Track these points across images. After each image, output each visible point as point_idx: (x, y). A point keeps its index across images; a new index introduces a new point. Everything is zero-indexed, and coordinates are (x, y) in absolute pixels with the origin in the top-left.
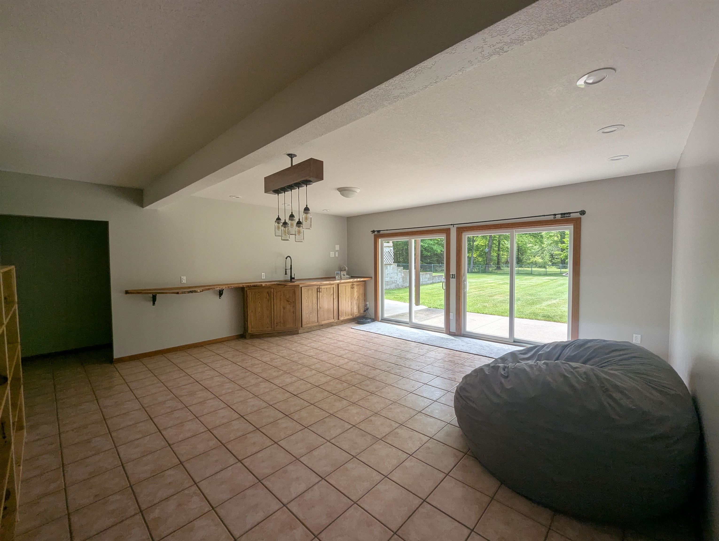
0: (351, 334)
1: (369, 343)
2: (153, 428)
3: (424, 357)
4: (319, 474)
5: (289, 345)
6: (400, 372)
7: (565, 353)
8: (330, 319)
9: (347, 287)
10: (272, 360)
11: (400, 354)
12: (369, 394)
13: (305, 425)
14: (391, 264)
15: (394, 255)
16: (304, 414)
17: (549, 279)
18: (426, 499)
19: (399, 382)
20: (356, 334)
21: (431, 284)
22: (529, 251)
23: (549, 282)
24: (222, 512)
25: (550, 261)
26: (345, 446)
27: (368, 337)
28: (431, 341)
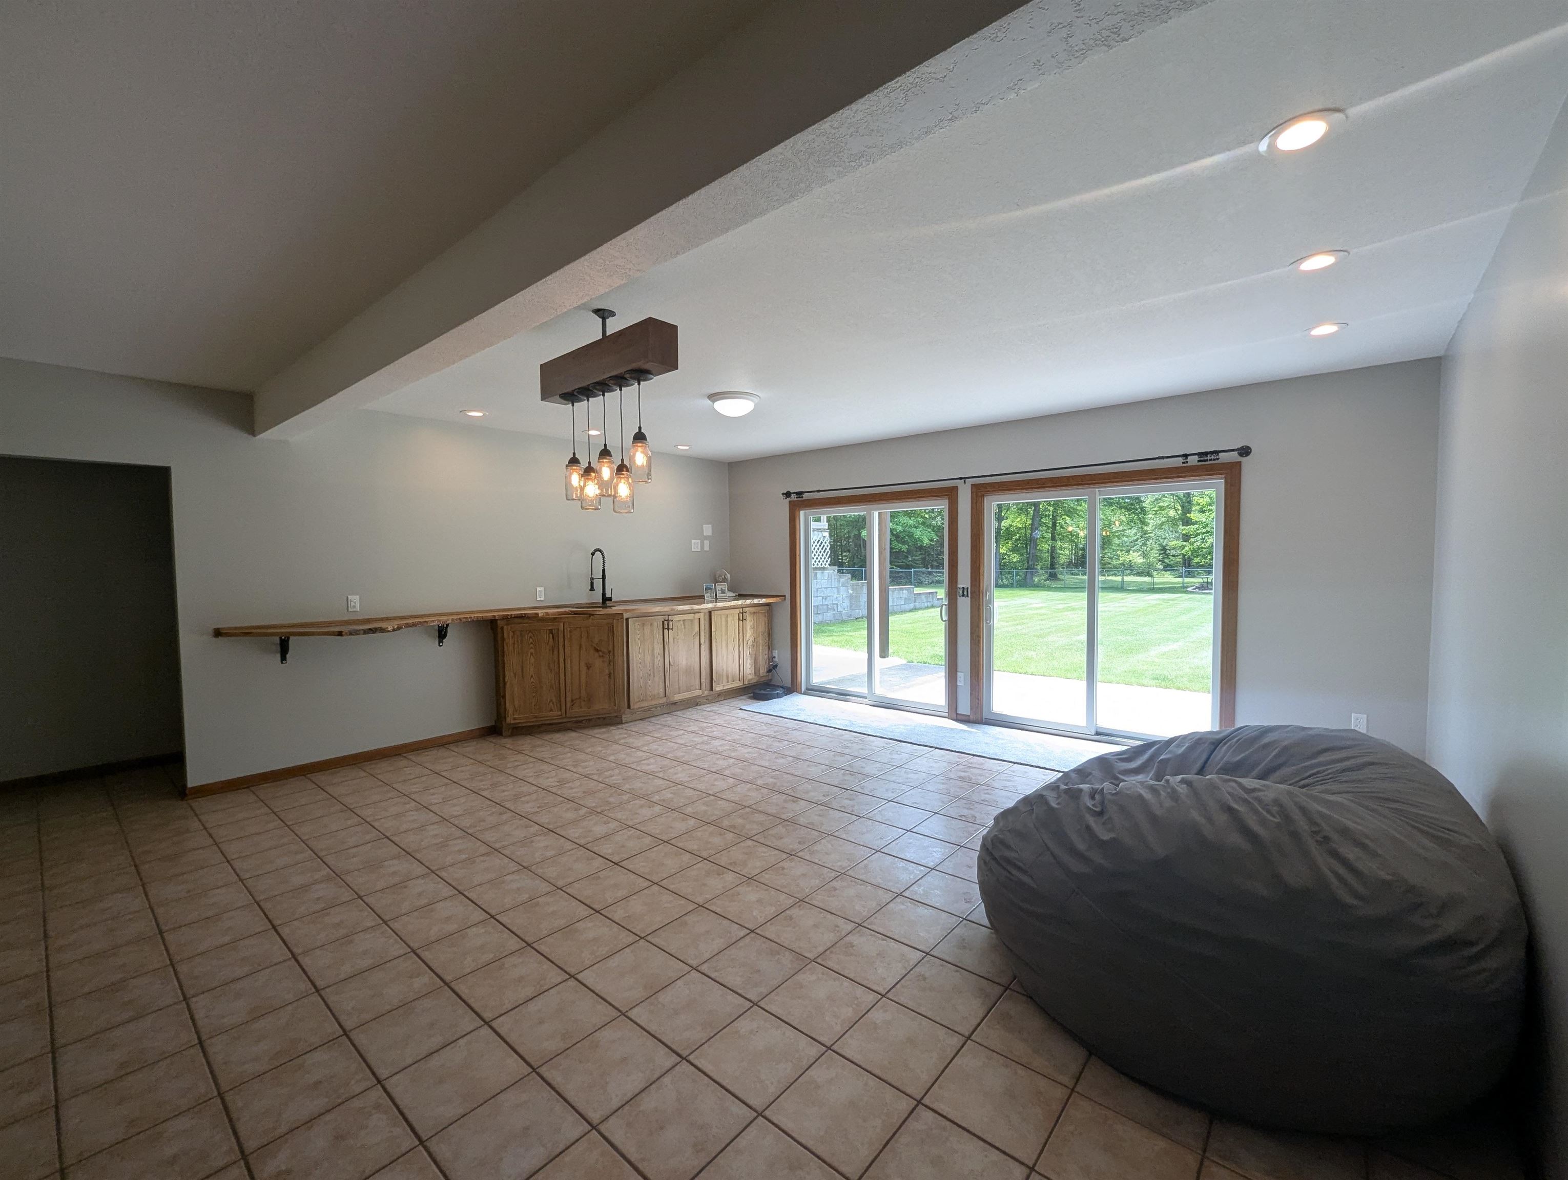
0: (740, 722)
1: (780, 741)
2: (278, 951)
3: (904, 770)
4: (674, 1047)
5: (600, 749)
6: (853, 806)
7: (1219, 757)
8: (692, 688)
9: (730, 619)
10: (562, 783)
11: (850, 765)
12: (785, 856)
13: (638, 933)
14: (824, 568)
15: (830, 549)
16: (636, 906)
17: (1159, 599)
18: (922, 1098)
19: (850, 827)
20: (752, 723)
21: (911, 611)
22: (1116, 541)
23: (1159, 604)
24: (442, 1149)
25: (1160, 561)
26: (734, 979)
27: (777, 728)
28: (918, 735)
